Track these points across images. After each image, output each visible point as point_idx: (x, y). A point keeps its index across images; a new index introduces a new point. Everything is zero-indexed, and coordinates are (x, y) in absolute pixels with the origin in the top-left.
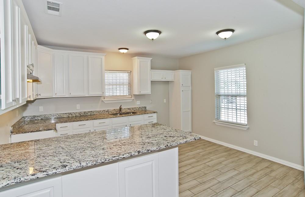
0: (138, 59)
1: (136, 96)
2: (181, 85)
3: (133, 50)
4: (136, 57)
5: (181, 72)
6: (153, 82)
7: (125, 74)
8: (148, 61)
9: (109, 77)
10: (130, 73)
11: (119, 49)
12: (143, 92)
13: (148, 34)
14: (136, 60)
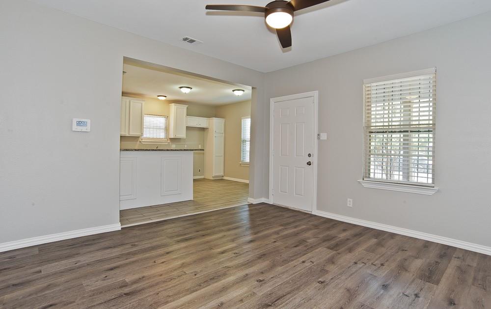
0: (175, 105)
1: (172, 139)
2: (214, 132)
3: (170, 97)
4: (173, 104)
5: (215, 120)
6: (188, 128)
7: (162, 119)
8: (184, 108)
9: (148, 120)
10: (167, 117)
11: (158, 96)
12: (178, 136)
13: (182, 89)
14: (173, 107)
